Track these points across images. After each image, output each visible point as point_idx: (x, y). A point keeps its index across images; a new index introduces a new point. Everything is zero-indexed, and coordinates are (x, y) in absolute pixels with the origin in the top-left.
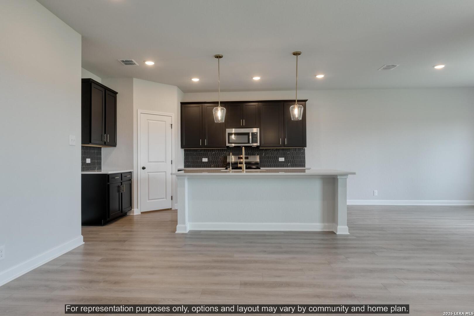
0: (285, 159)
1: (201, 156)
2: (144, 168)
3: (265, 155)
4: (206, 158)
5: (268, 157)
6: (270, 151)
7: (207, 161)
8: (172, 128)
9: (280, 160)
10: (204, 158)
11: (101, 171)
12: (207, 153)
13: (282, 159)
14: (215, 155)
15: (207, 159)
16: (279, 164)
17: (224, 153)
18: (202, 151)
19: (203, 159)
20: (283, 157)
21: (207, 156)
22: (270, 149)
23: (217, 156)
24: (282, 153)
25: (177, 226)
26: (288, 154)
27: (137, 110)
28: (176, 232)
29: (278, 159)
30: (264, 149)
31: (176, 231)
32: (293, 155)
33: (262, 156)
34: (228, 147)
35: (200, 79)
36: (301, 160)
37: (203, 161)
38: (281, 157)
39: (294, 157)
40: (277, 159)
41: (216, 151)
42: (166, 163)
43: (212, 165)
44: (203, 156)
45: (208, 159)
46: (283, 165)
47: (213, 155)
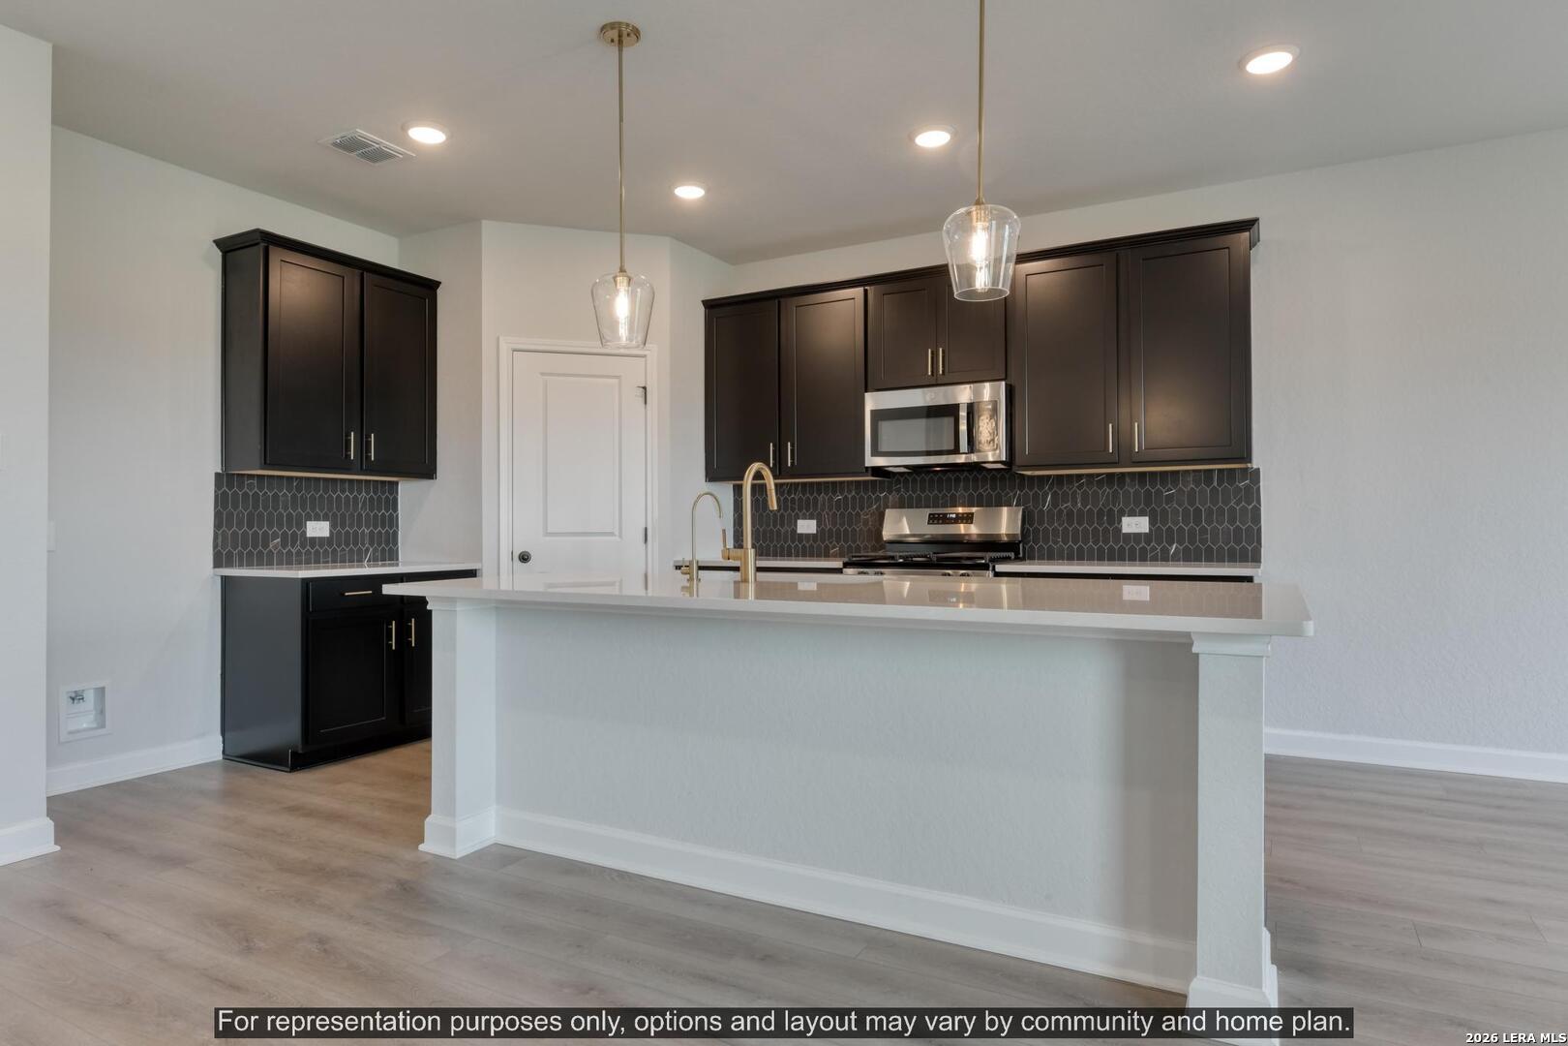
0: (1152, 523)
1: (793, 510)
2: (524, 558)
3: (1055, 503)
4: (811, 518)
5: (1070, 514)
6: (1080, 487)
7: (815, 532)
8: (646, 403)
9: (1126, 529)
10: (804, 518)
11: (397, 565)
12: (816, 500)
13: (1135, 525)
14: (846, 509)
15: (815, 522)
16: (1122, 549)
17: (878, 499)
18: (796, 490)
19: (799, 521)
20: (1142, 514)
21: (816, 509)
22: (1080, 476)
23: (854, 509)
24: (1136, 493)
25: (427, 820)
26: (1170, 498)
27: (498, 339)
28: (422, 847)
29: (1115, 520)
30: (1049, 477)
31: (422, 841)
32: (1192, 502)
33: (1041, 511)
34: (878, 471)
35: (708, 191)
36: (1238, 530)
37: (799, 531)
38: (1132, 514)
39: (1198, 511)
40: (1111, 522)
41: (850, 491)
42: (620, 536)
43: (834, 548)
44: (800, 510)
45: (818, 526)
46: (1143, 550)
47: (838, 508)
